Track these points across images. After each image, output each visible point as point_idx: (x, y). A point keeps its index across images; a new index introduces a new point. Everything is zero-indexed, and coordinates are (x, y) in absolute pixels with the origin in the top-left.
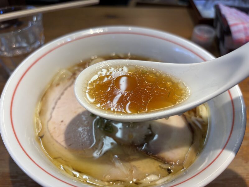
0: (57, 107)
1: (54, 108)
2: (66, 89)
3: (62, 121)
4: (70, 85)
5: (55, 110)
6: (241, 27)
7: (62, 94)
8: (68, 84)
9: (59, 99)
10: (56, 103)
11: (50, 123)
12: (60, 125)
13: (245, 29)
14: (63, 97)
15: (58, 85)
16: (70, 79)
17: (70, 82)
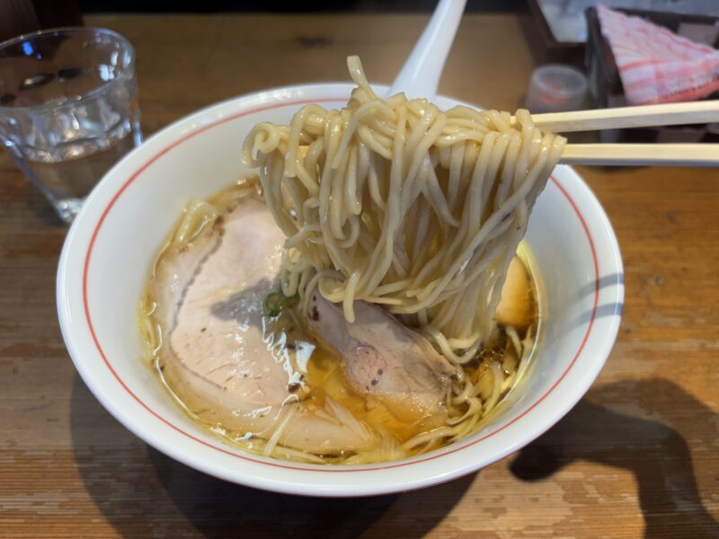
0: (186, 300)
1: (180, 304)
2: (205, 259)
3: (204, 330)
4: (214, 250)
5: (184, 307)
6: (648, 71)
7: (197, 272)
8: (208, 249)
9: (191, 282)
10: (184, 292)
11: (175, 336)
12: (200, 337)
13: (659, 76)
14: (199, 278)
15: (184, 250)
16: (210, 235)
17: (213, 242)
